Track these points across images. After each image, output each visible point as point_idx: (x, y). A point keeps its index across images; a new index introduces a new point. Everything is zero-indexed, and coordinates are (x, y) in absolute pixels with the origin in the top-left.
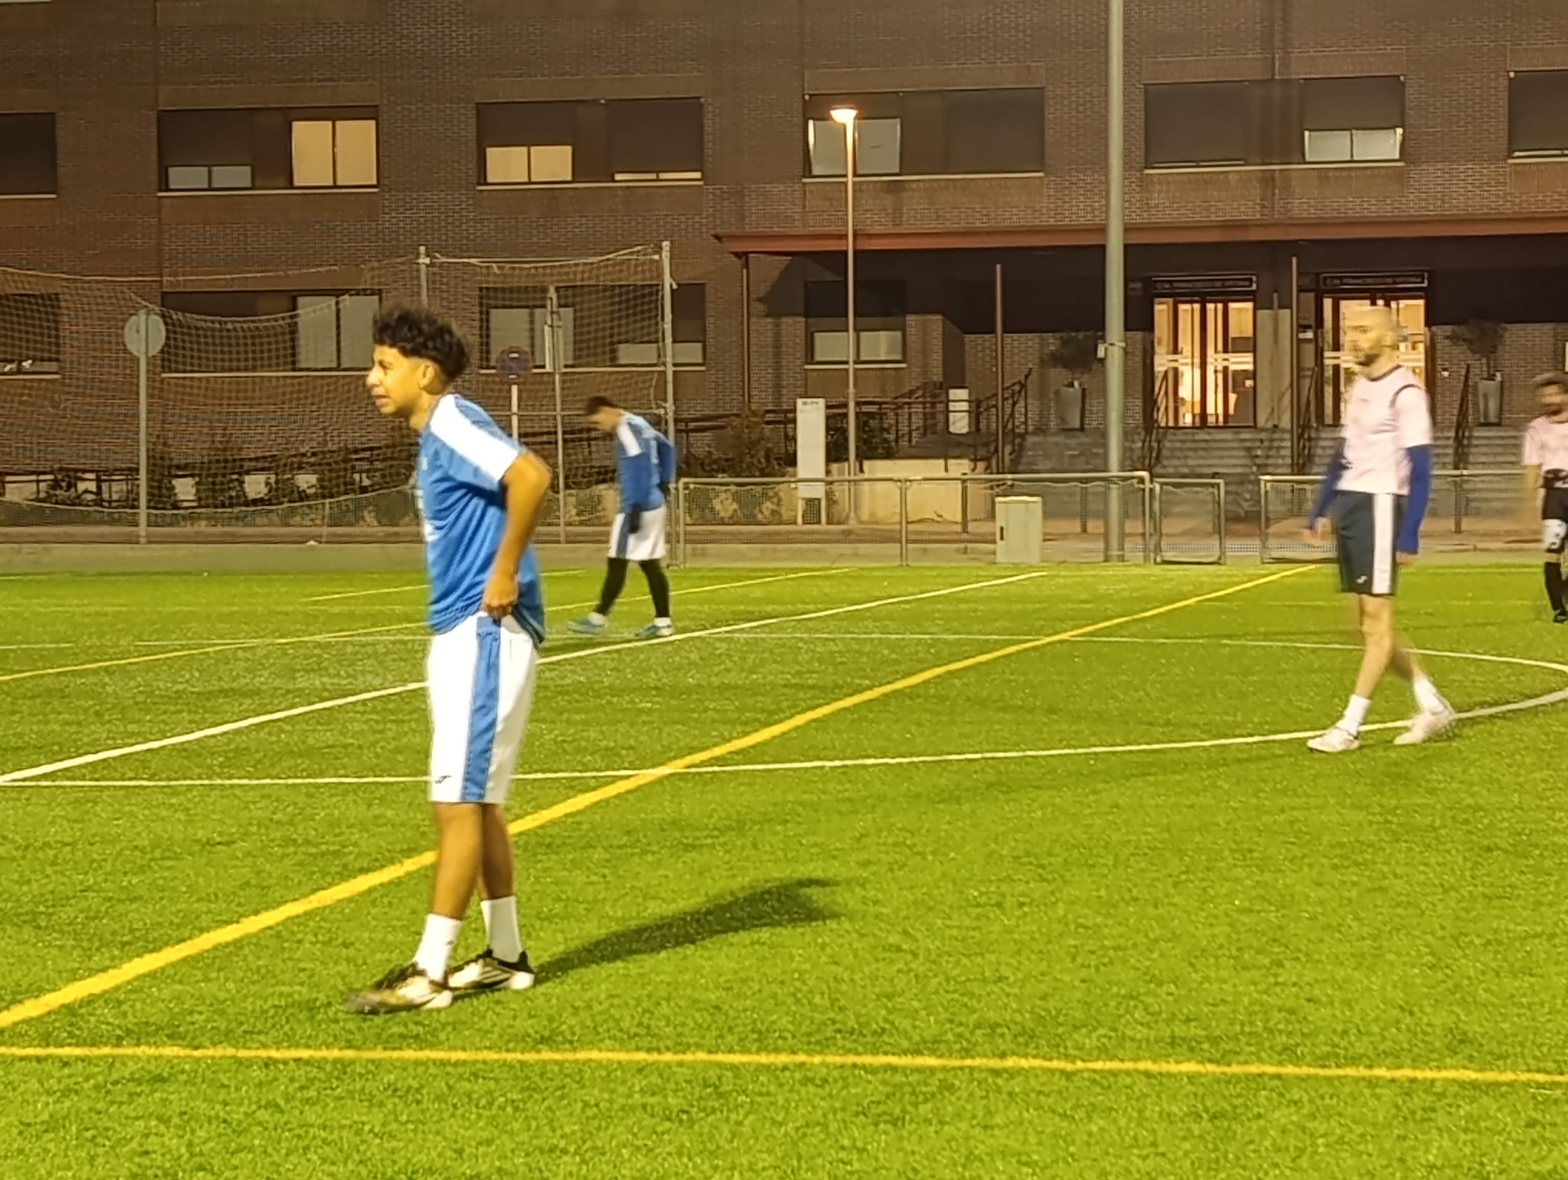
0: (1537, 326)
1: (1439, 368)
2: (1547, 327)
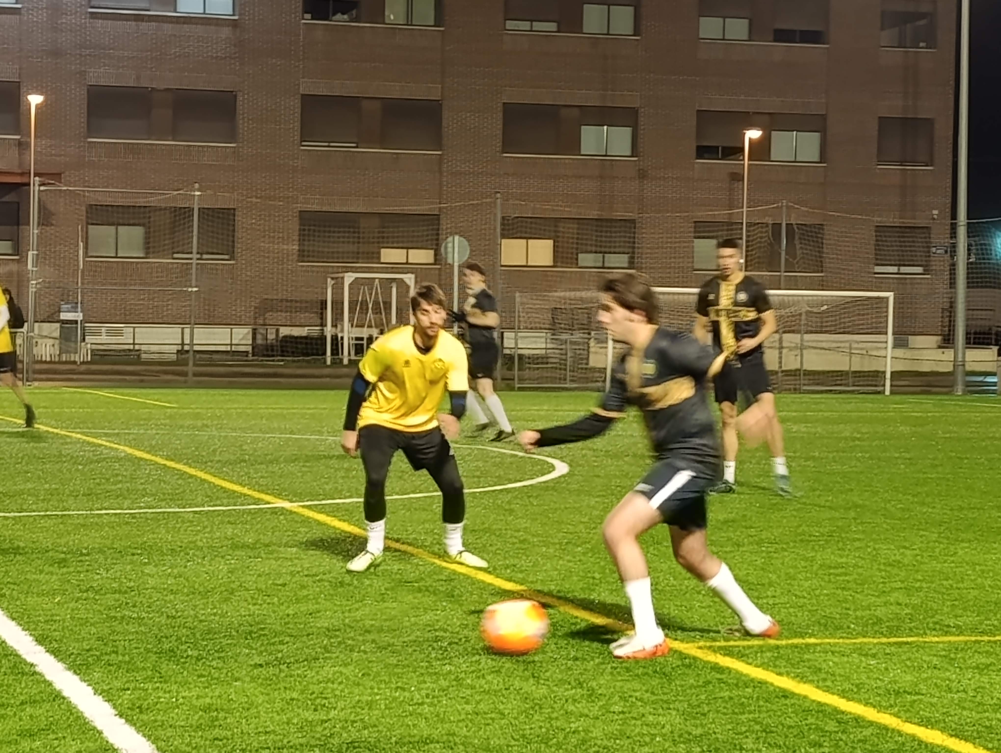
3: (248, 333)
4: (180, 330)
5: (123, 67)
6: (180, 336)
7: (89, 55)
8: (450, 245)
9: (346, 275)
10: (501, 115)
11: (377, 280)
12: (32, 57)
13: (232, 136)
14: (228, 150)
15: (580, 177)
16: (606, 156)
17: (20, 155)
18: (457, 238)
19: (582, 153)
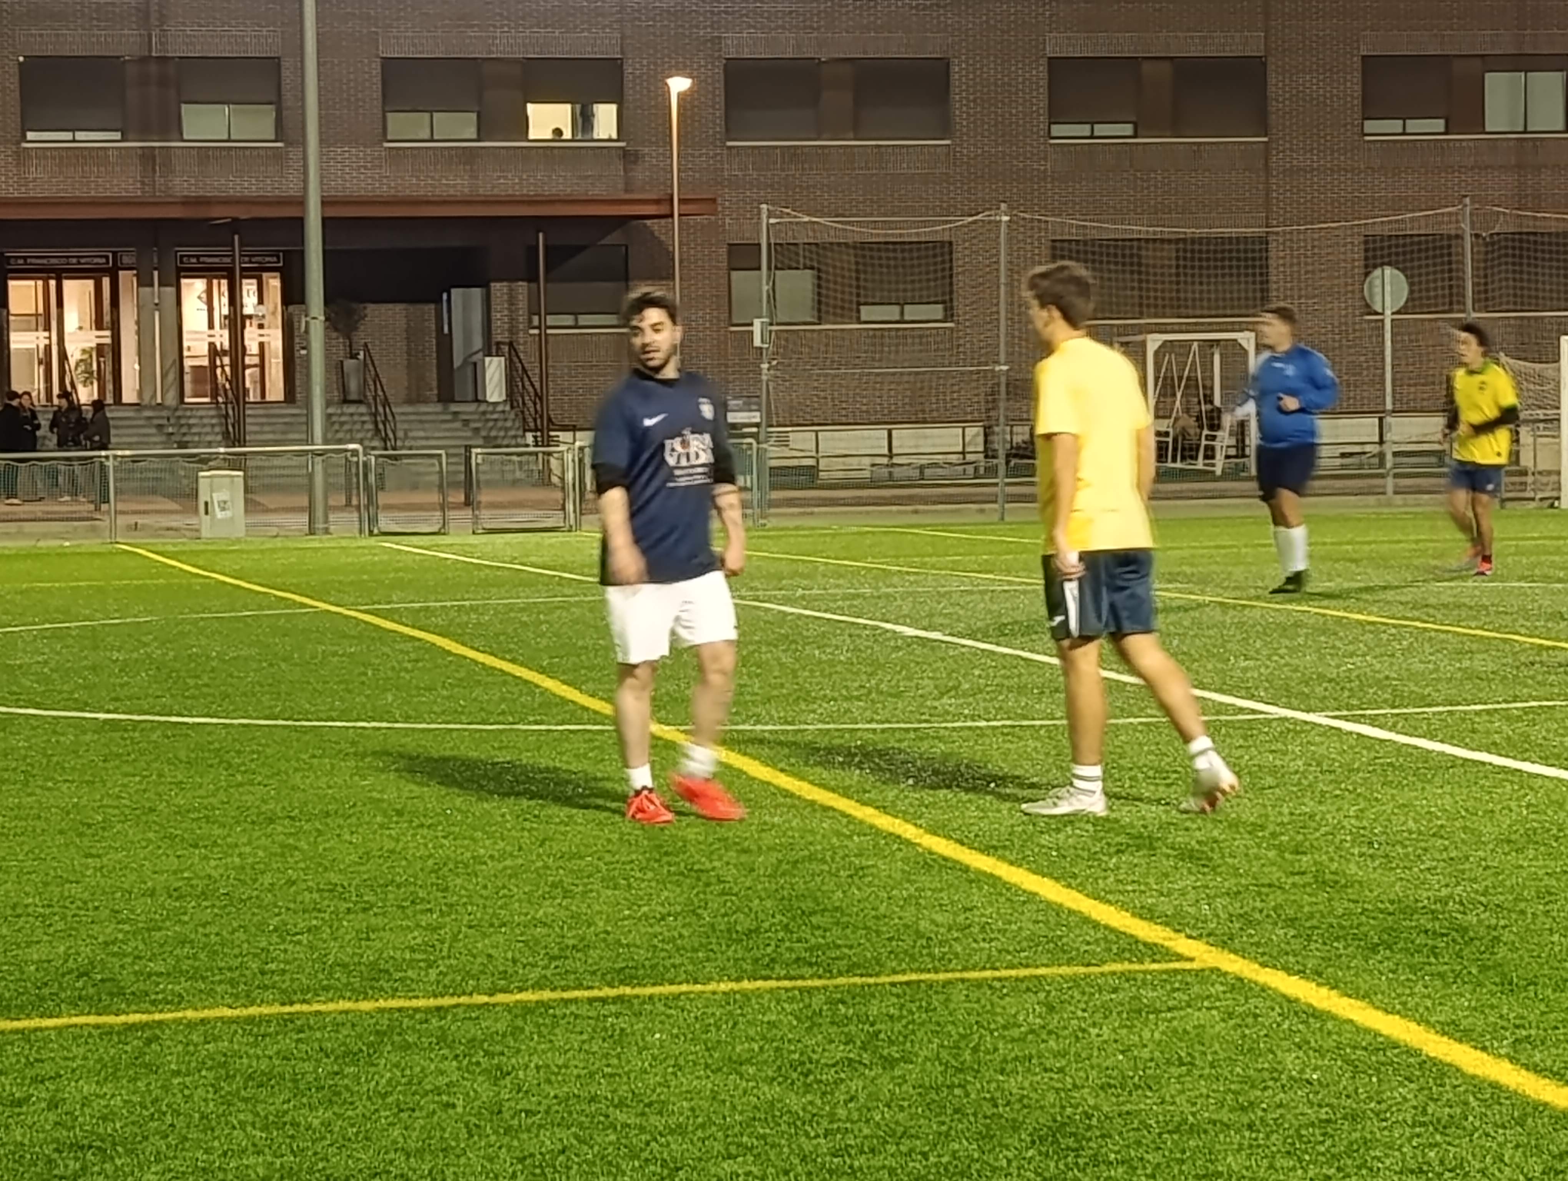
0: (391, 306)
1: (297, 347)
2: (399, 307)
3: (977, 435)
4: (886, 433)
5: (777, 27)
6: (885, 443)
7: (726, 13)
8: (1378, 282)
9: (1150, 337)
10: (1357, 76)
11: (1195, 344)
12: (639, 19)
13: (945, 129)
14: (939, 150)
15: (1486, 168)
16: (1525, 132)
17: (625, 170)
18: (1388, 271)
19: (1488, 129)
